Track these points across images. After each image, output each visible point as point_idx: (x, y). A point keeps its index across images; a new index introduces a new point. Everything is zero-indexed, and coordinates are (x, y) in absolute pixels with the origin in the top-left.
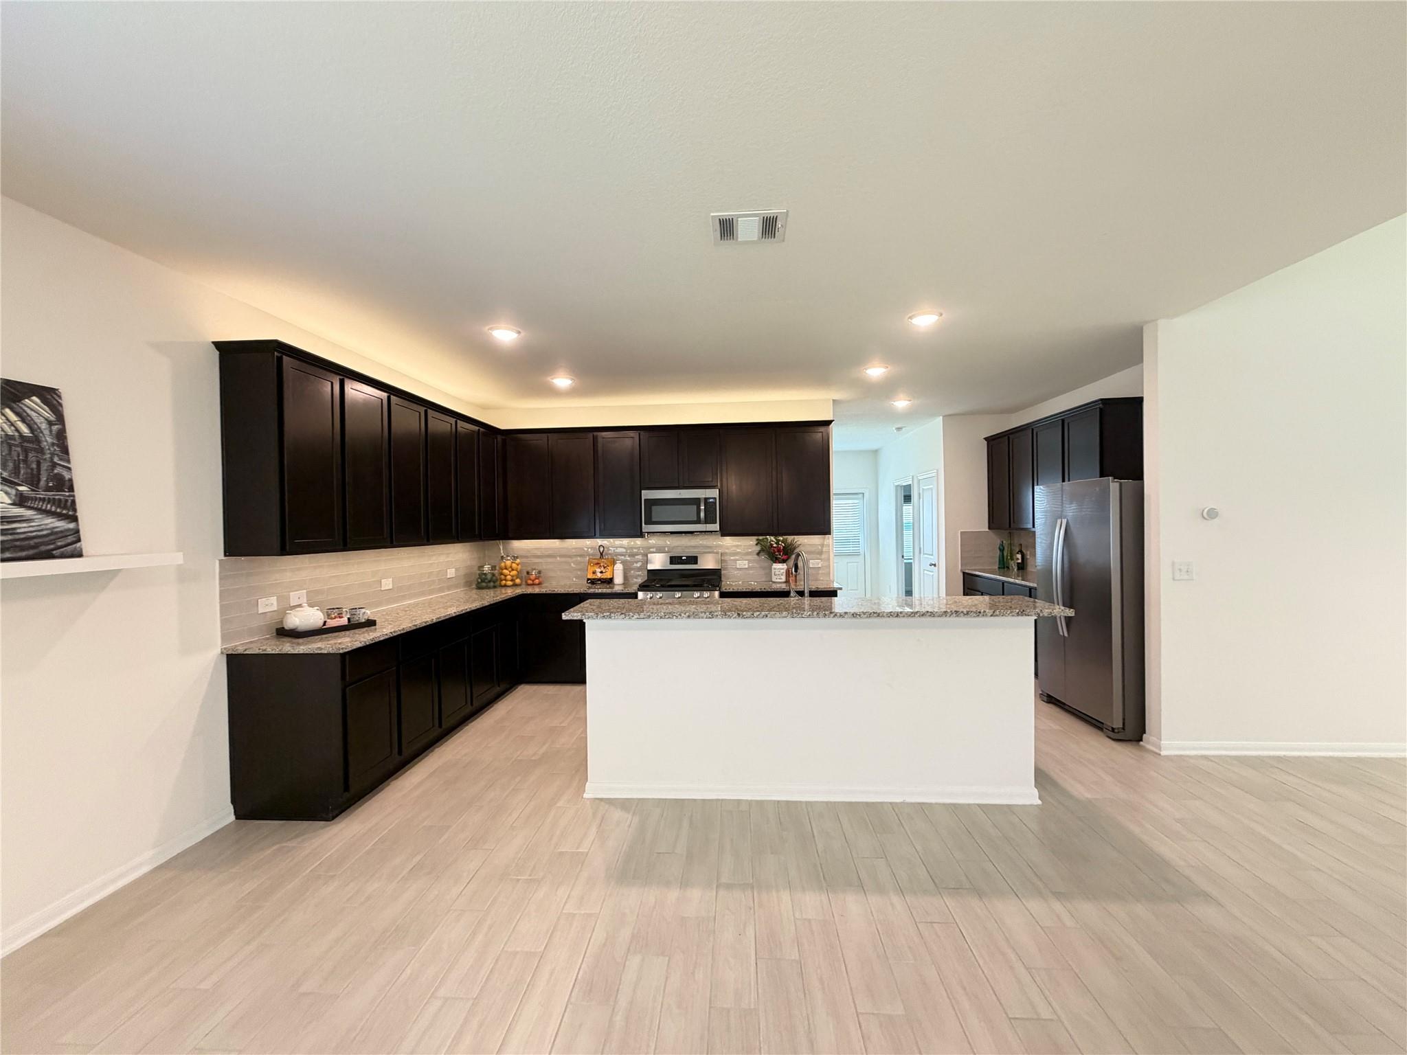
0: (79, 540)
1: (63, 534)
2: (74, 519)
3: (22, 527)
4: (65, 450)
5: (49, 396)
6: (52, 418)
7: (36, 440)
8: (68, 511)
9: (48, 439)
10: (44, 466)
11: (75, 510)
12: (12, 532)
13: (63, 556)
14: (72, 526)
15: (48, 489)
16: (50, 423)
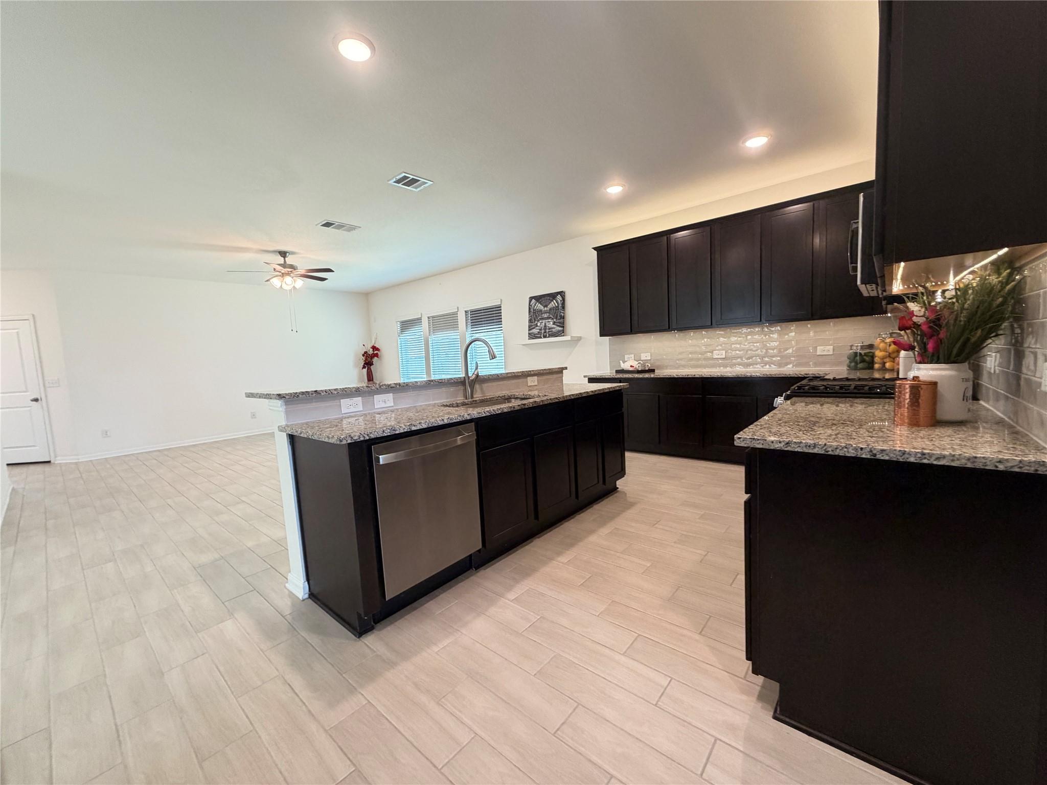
0: (563, 332)
1: (559, 331)
2: (563, 327)
3: (553, 330)
4: (563, 307)
5: (562, 294)
6: (561, 299)
7: (558, 307)
8: (562, 325)
9: (560, 305)
10: (559, 313)
11: (564, 324)
12: (552, 331)
13: (561, 336)
14: (562, 329)
15: (559, 319)
16: (561, 301)
